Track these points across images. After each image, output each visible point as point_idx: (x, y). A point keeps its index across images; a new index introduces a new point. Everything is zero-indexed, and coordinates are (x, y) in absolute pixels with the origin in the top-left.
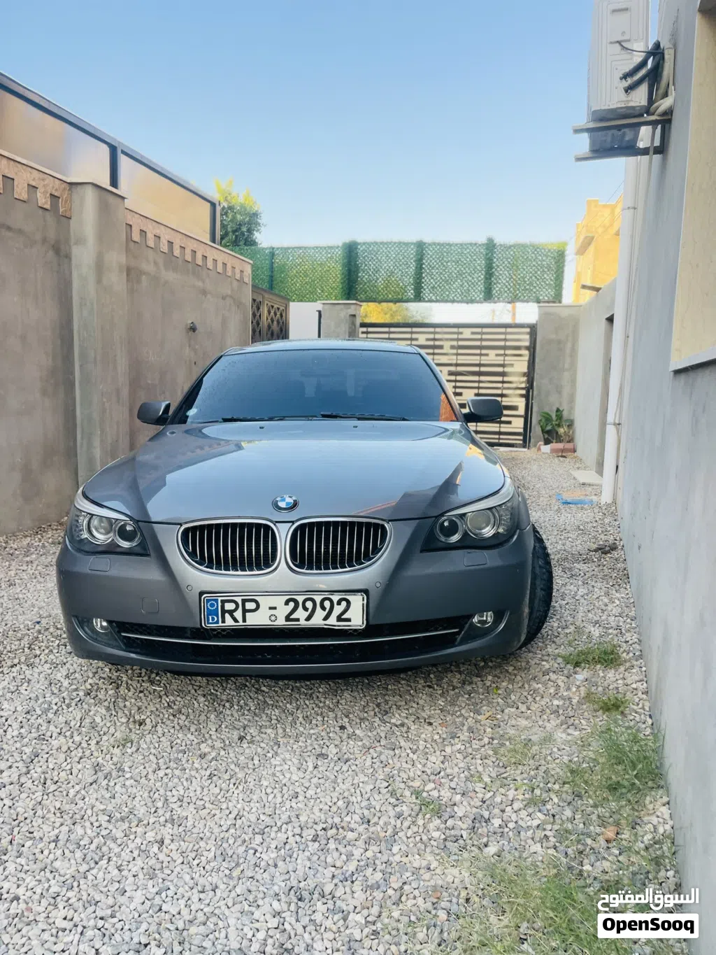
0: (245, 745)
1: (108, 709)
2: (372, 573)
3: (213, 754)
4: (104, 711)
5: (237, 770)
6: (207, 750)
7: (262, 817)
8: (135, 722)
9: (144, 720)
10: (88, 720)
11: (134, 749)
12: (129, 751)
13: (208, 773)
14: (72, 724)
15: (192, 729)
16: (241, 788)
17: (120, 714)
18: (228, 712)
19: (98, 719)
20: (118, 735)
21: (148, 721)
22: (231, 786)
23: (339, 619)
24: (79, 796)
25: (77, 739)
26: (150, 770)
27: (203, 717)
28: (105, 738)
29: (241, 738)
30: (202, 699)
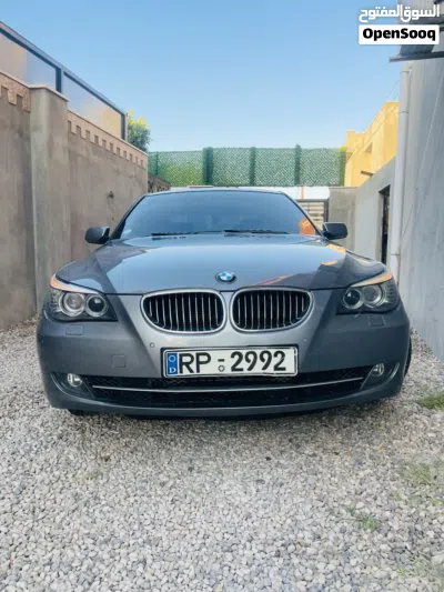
0: (195, 475)
1: (78, 449)
2: (299, 330)
3: (171, 483)
4: (75, 450)
5: (194, 495)
6: (165, 479)
7: (226, 536)
8: (101, 458)
9: (109, 457)
10: (63, 458)
11: (105, 480)
12: (101, 482)
13: (170, 499)
14: (51, 461)
15: (149, 463)
16: (201, 511)
17: (89, 452)
18: (174, 449)
19: (71, 457)
20: (89, 468)
21: (112, 457)
22: (193, 509)
23: (276, 368)
24: (65, 522)
25: (57, 473)
26: (122, 498)
27: (155, 454)
28: (79, 472)
29: (191, 469)
30: (151, 440)
